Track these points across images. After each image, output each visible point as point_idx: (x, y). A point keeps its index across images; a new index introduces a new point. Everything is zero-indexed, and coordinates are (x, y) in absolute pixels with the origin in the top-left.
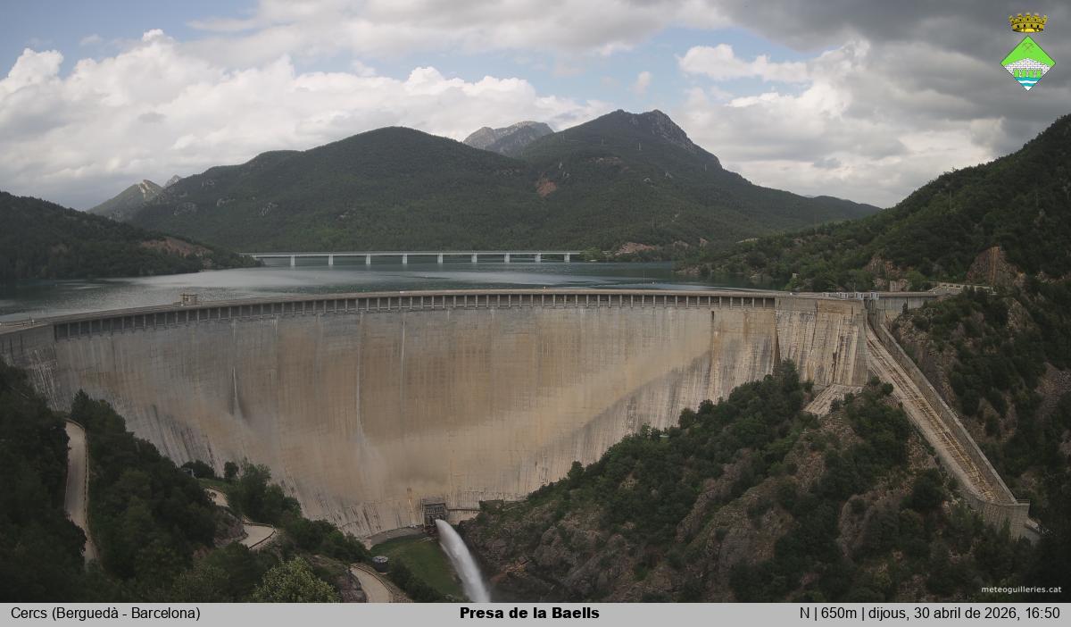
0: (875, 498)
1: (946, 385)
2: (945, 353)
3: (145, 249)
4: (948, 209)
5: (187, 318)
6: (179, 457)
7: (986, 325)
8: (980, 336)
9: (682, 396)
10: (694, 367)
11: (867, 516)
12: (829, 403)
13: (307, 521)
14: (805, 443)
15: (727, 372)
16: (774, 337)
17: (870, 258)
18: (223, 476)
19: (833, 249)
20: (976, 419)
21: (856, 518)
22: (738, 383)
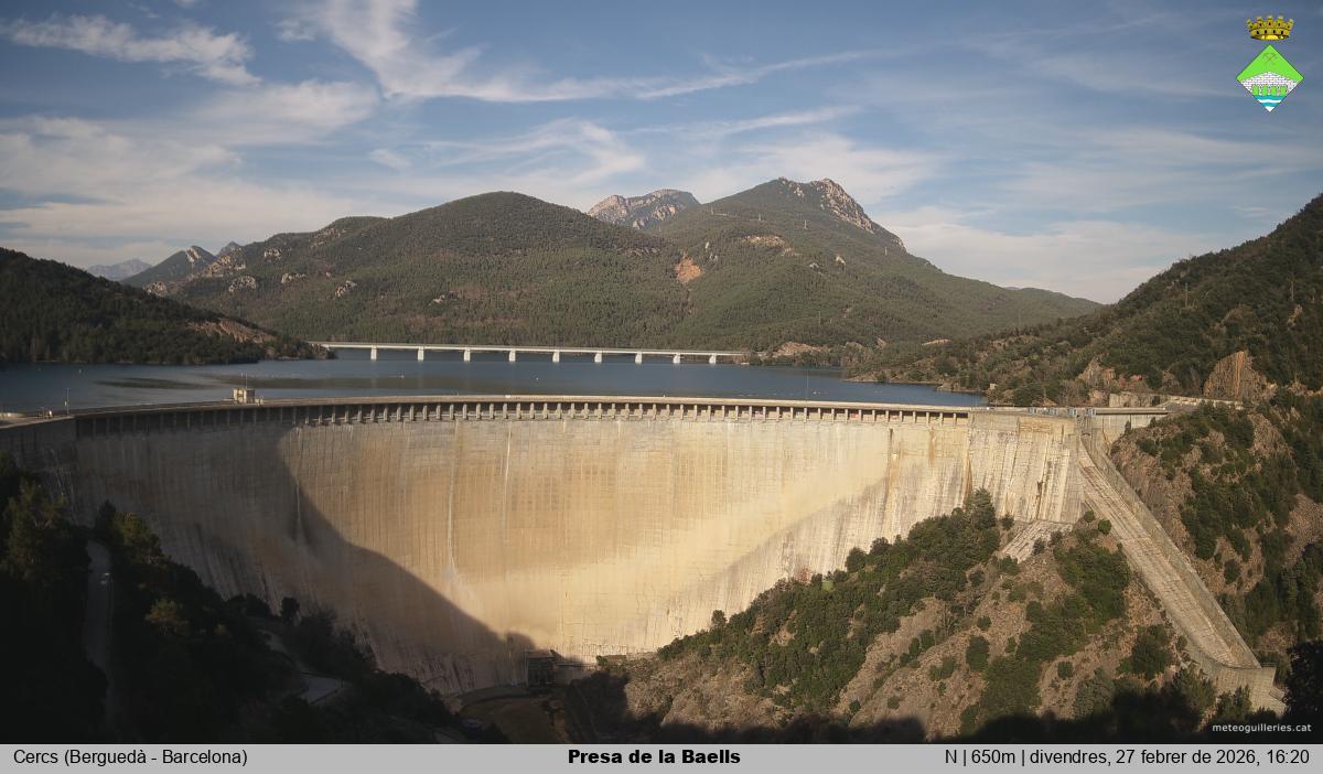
0: (1085, 660)
1: (1177, 523)
2: (1176, 482)
3: (194, 331)
4: (1183, 304)
5: (242, 418)
6: (226, 588)
7: (1226, 447)
8: (1220, 462)
9: (850, 532)
10: (866, 498)
11: (1075, 681)
12: (1032, 543)
13: (382, 673)
14: (1001, 592)
15: (908, 503)
16: (965, 461)
17: (1085, 365)
18: (279, 615)
19: (1040, 353)
20: (1211, 563)
21: (1062, 683)
22: (920, 518)
